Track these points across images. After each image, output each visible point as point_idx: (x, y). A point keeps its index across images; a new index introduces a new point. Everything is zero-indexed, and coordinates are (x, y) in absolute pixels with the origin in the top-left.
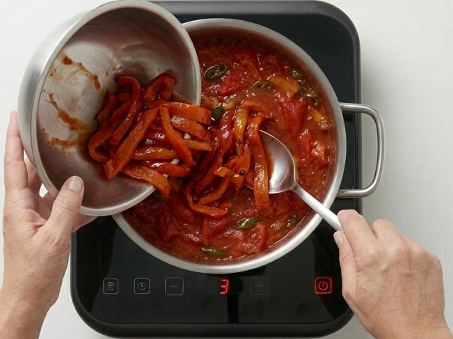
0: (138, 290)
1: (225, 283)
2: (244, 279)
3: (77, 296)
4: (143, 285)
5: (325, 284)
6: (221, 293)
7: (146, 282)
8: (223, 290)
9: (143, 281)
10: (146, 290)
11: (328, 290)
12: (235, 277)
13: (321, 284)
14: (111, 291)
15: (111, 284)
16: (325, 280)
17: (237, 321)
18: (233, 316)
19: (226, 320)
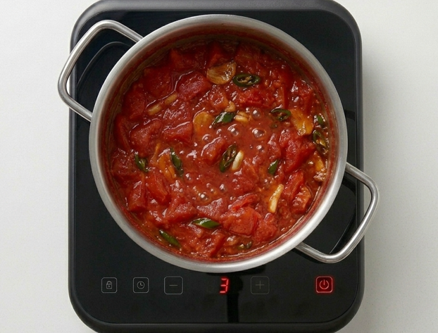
0: (136, 289)
1: (224, 282)
2: (243, 278)
3: (75, 295)
4: (142, 284)
5: (326, 283)
6: (221, 292)
7: (145, 281)
8: (223, 289)
9: (141, 280)
10: (145, 289)
11: (329, 289)
12: (235, 276)
13: (323, 283)
14: (109, 290)
15: (109, 283)
16: (326, 279)
17: (237, 321)
18: (233, 316)
19: (226, 320)
